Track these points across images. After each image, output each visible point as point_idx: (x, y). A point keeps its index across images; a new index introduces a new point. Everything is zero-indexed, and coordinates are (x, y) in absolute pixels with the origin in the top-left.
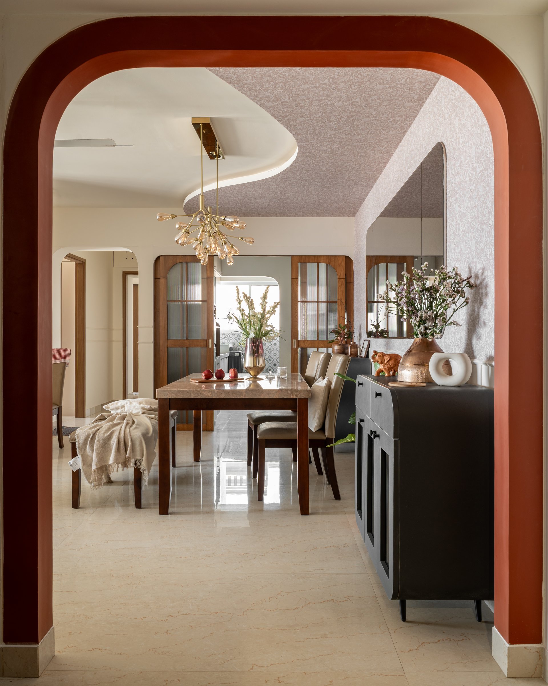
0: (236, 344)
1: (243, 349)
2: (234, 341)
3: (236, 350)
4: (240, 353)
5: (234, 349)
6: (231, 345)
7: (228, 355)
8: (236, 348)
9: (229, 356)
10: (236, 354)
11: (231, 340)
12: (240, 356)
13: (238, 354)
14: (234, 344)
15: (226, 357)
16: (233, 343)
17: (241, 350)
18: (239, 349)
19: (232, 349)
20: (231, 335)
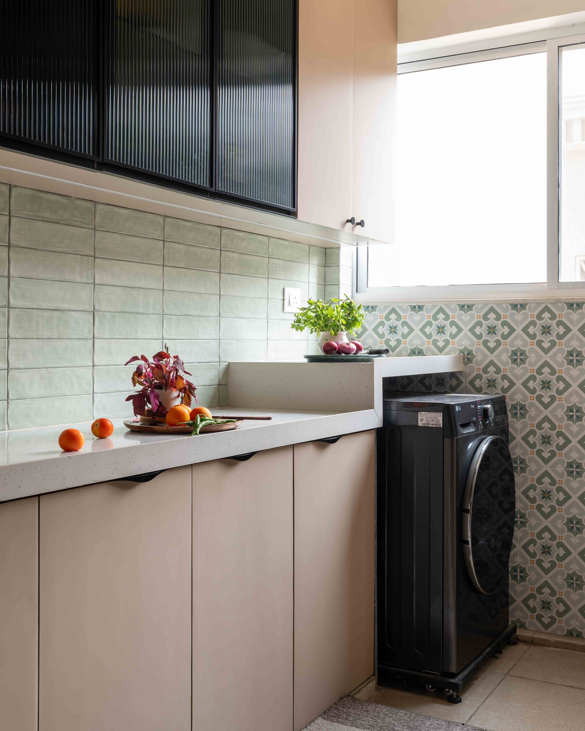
0: (479, 359)
2: (465, 340)
5: (465, 382)
8: (479, 376)
11: (453, 336)
20: (456, 315)
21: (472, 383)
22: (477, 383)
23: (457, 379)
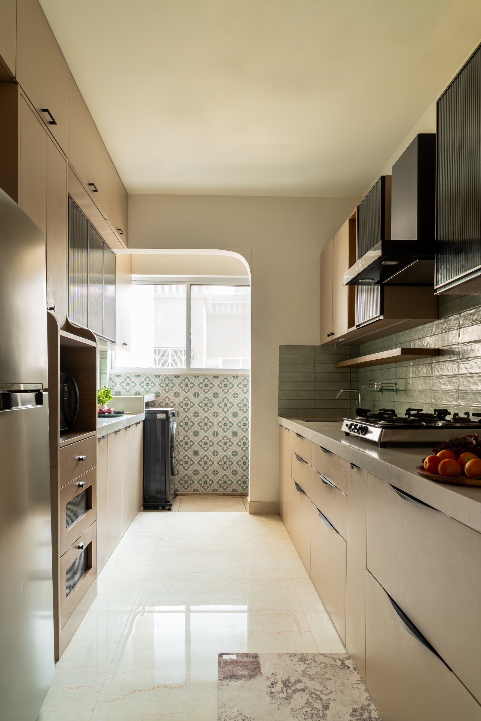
0: (162, 395)
1: (174, 404)
2: (157, 389)
3: (162, 407)
4: (166, 412)
5: (157, 404)
6: (149, 398)
7: (142, 417)
8: (162, 402)
9: (144, 419)
10: (160, 416)
11: (152, 387)
12: (167, 420)
13: (163, 416)
14: (158, 395)
15: (137, 424)
16: (155, 393)
17: (171, 407)
18: (167, 405)
19: (155, 404)
20: (154, 379)
21: (159, 404)
22: (162, 404)
23: (154, 403)
